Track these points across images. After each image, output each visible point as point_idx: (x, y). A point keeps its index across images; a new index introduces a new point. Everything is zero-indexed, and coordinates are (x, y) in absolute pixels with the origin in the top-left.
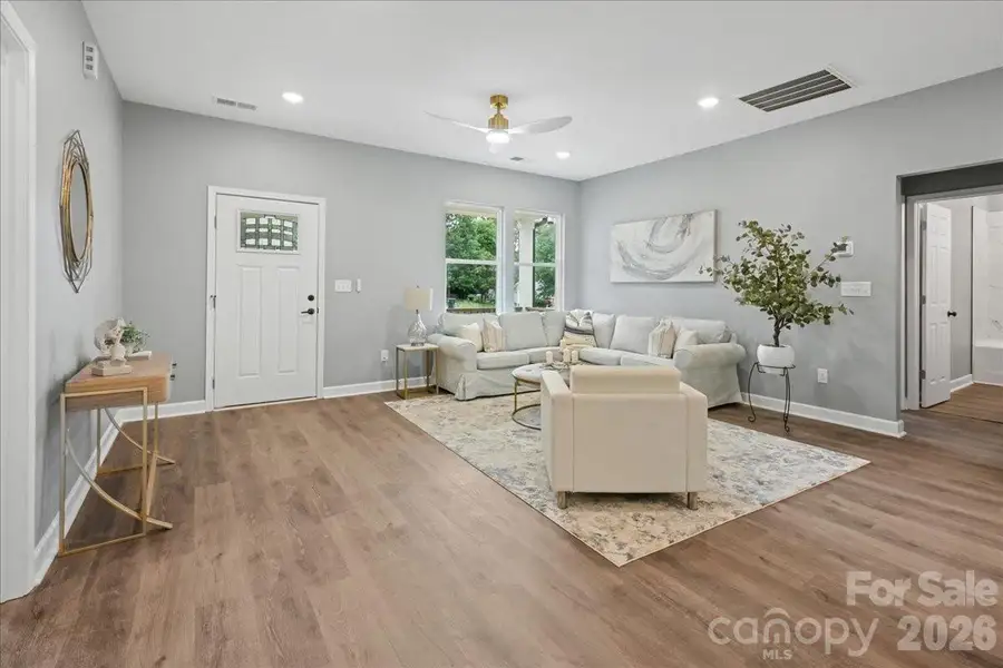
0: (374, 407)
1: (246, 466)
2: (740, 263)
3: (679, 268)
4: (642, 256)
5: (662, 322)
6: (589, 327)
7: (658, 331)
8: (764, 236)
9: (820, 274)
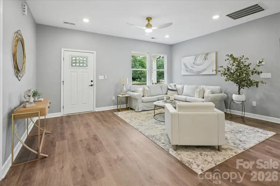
0: (111, 114)
1: (72, 134)
2: (226, 68)
3: (204, 70)
4: (192, 67)
5: (199, 87)
6: (175, 89)
7: (198, 90)
8: (234, 59)
9: (254, 71)
